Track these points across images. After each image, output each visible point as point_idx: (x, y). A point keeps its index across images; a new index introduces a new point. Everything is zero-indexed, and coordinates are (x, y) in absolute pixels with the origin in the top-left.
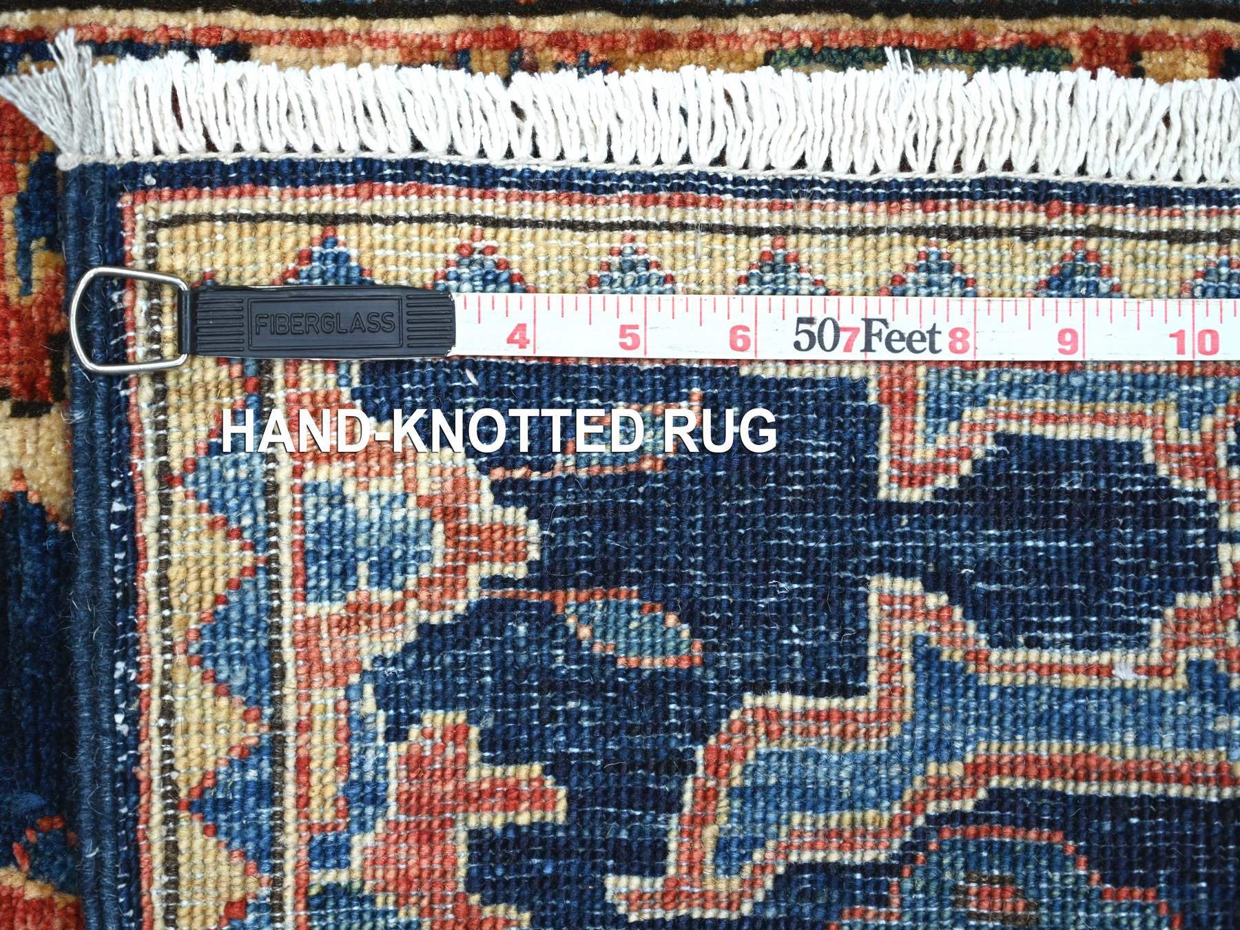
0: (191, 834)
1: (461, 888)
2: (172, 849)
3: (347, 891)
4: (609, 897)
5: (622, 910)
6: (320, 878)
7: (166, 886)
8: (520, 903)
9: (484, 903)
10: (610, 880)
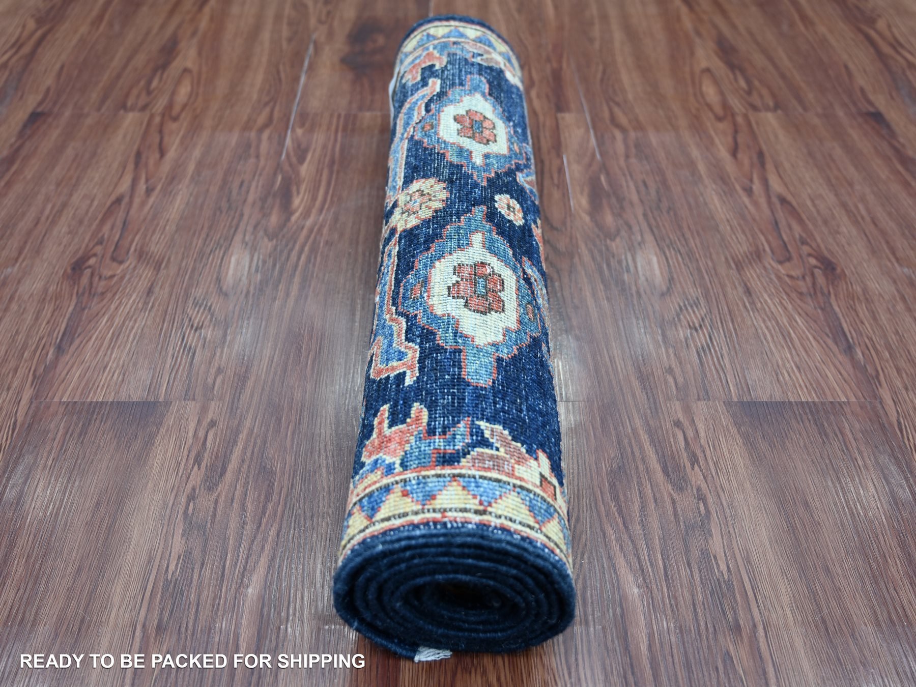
0: (380, 515)
1: (405, 425)
2: (383, 520)
3: (402, 460)
4: (412, 383)
5: (415, 378)
6: (398, 469)
7: (395, 518)
8: (410, 407)
9: (410, 418)
10: (406, 384)
